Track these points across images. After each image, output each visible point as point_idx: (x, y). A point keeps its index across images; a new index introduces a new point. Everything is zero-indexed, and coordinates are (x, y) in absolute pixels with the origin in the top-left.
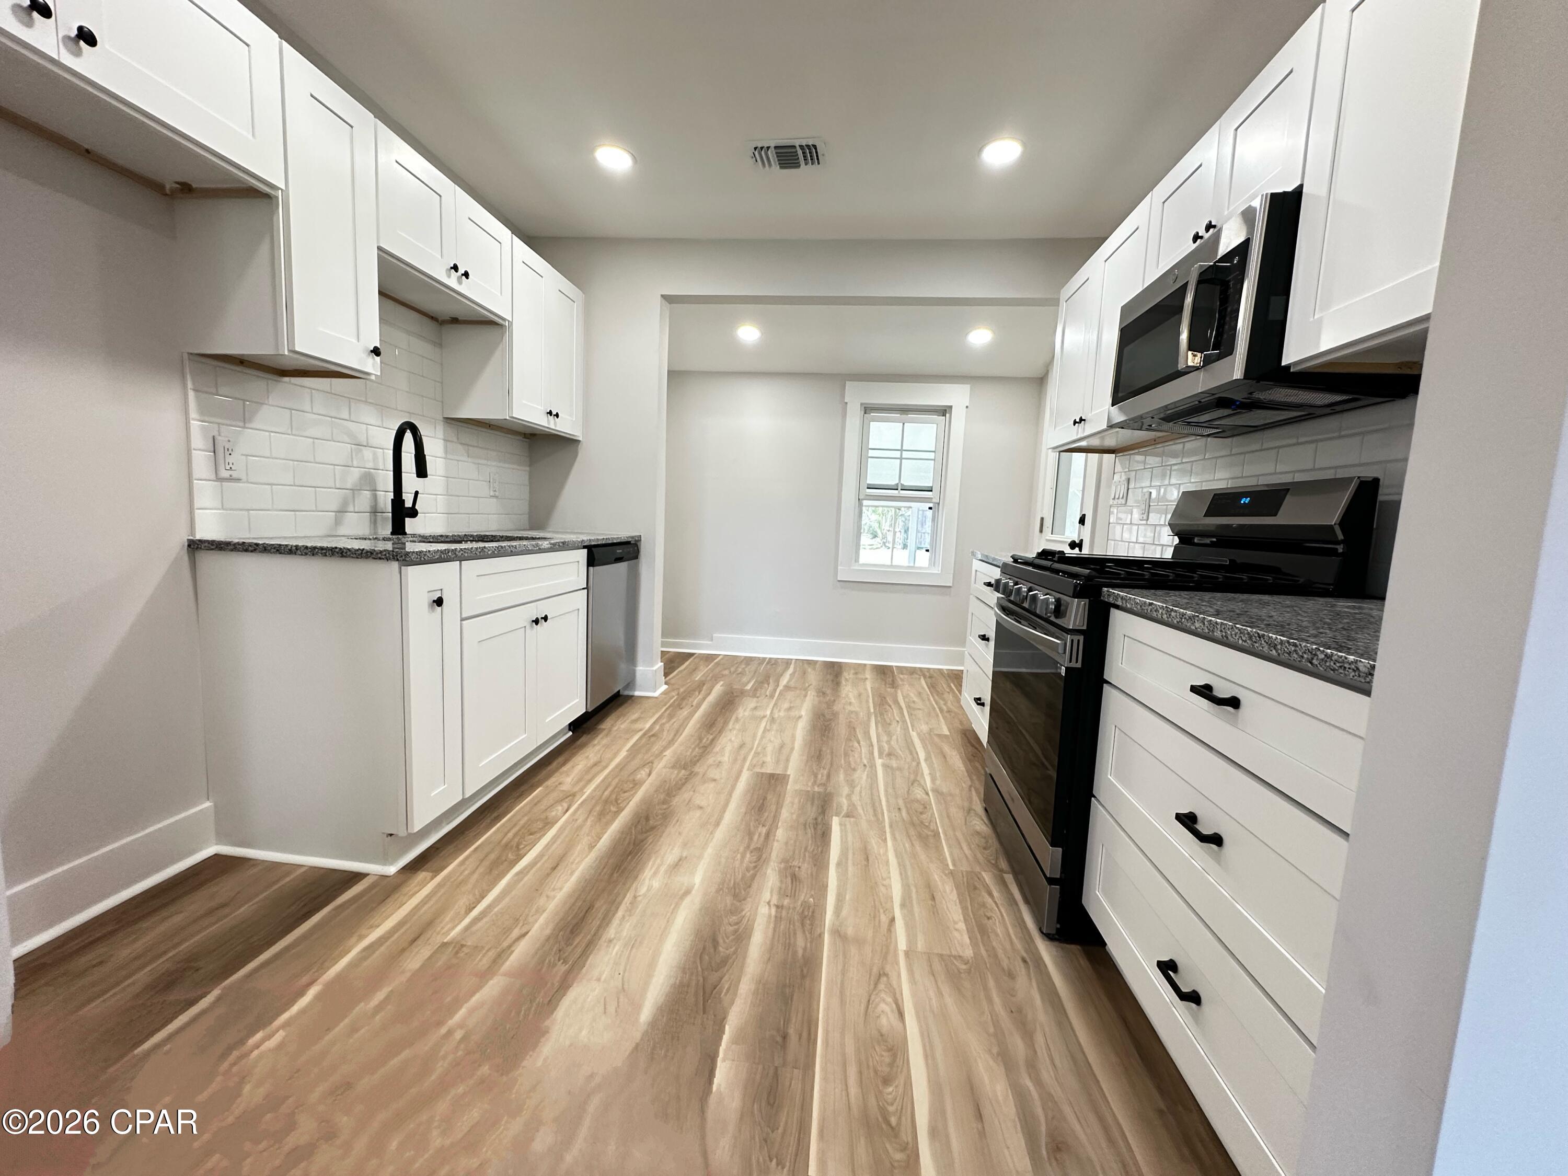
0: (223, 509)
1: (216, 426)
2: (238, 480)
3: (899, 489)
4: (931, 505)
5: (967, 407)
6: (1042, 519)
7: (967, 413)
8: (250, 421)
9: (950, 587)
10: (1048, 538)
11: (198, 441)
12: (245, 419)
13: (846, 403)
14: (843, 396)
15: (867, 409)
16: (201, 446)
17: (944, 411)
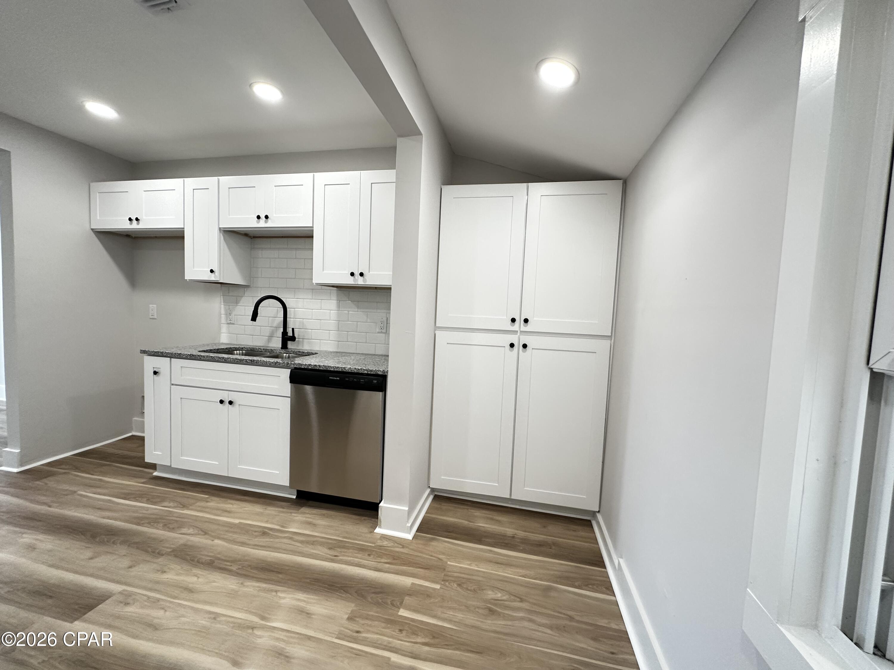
0: (229, 333)
1: (228, 306)
2: (233, 324)
8: (239, 303)
11: (223, 312)
12: (237, 302)
16: (223, 313)
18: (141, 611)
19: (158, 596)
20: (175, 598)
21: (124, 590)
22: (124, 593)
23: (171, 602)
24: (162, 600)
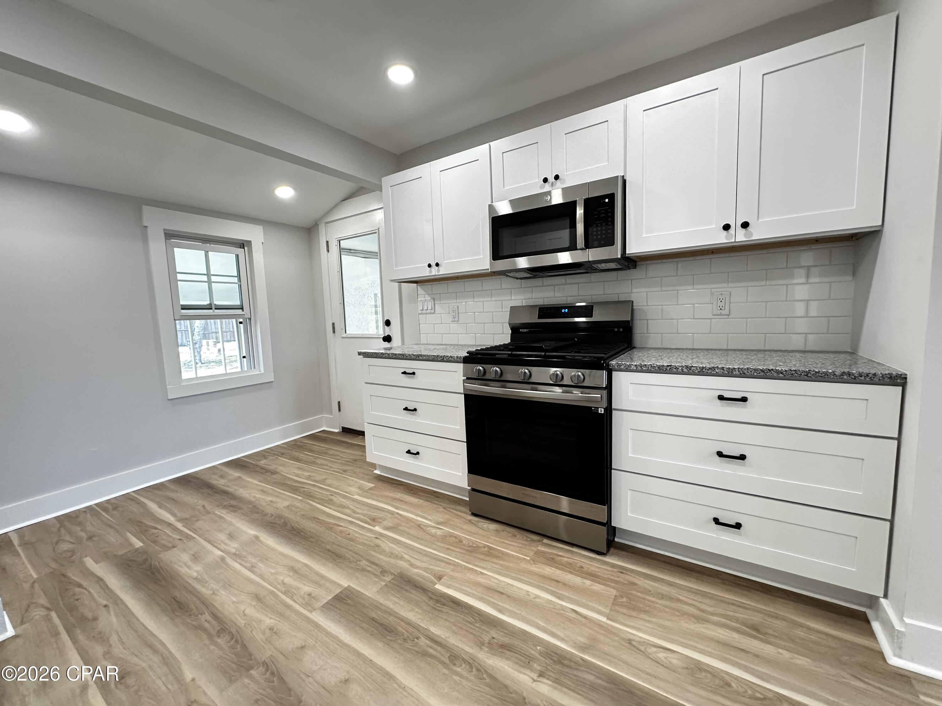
3: (213, 308)
4: (241, 320)
5: (262, 243)
6: (333, 324)
7: (263, 246)
9: (272, 382)
10: (343, 336)
13: (146, 227)
14: (139, 217)
15: (169, 235)
17: (242, 244)
18: (301, 586)
19: (283, 597)
20: (272, 592)
21: (311, 612)
22: (311, 609)
23: (276, 588)
24: (282, 592)
